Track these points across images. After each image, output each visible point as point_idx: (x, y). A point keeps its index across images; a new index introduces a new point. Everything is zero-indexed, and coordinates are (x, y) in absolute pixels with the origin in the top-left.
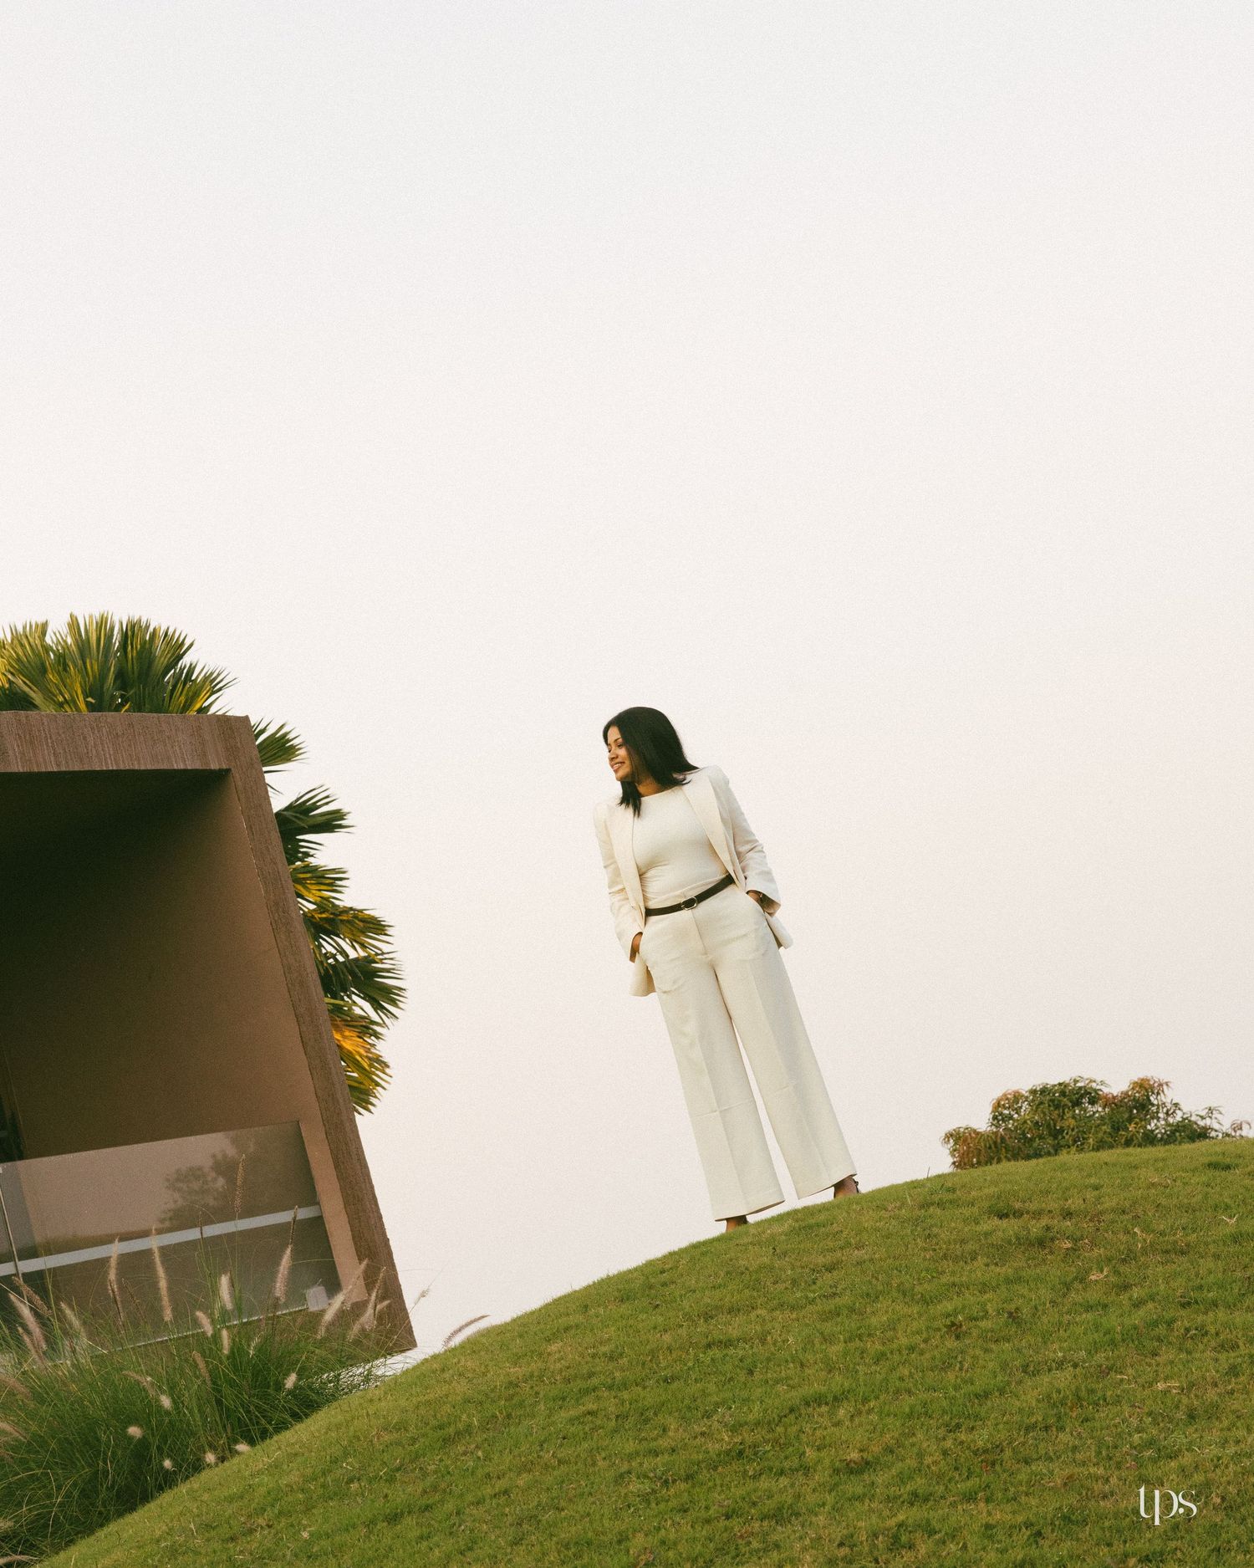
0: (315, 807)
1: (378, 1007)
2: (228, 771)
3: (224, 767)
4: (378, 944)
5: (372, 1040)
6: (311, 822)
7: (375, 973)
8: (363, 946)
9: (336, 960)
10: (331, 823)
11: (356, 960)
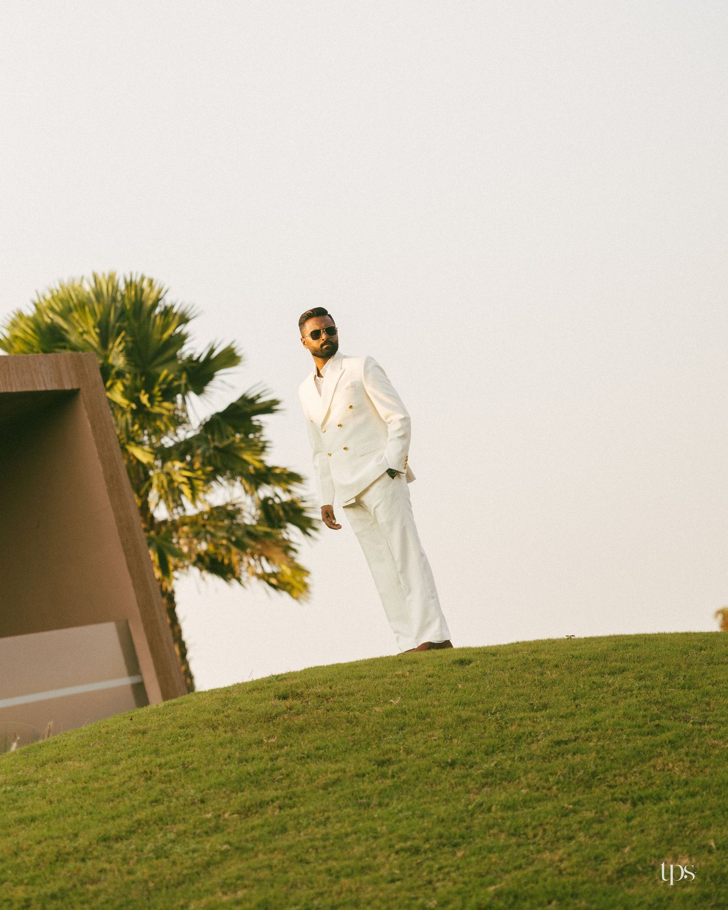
0: (259, 397)
1: (305, 532)
2: (78, 390)
3: (75, 387)
4: (298, 491)
5: (292, 554)
6: (256, 408)
7: (302, 510)
8: (289, 491)
9: (274, 502)
10: (269, 408)
11: (286, 503)
